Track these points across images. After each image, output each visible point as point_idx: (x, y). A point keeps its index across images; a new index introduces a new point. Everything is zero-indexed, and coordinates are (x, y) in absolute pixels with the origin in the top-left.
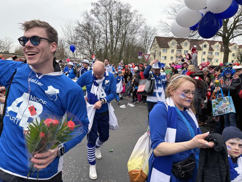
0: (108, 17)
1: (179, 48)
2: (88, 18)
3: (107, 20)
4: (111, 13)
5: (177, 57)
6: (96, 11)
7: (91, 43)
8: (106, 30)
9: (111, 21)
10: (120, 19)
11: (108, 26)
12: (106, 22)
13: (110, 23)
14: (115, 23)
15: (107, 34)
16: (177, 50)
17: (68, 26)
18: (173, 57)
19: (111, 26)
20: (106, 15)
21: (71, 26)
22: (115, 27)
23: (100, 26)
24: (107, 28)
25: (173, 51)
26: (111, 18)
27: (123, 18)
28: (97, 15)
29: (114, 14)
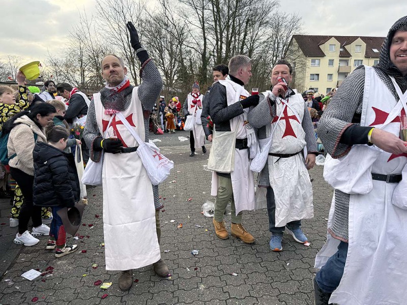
1: (345, 55)
5: (340, 74)
16: (340, 60)
18: (332, 75)
25: (331, 62)
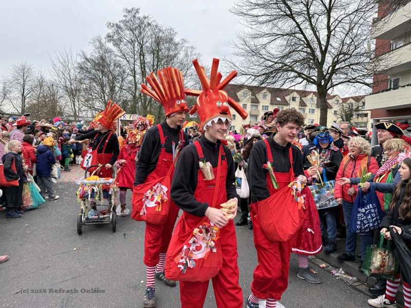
0: (137, 48)
2: (101, 48)
3: (135, 52)
4: (143, 41)
6: (115, 37)
7: (107, 90)
8: (134, 70)
9: (142, 54)
10: (158, 53)
11: (138, 63)
12: (134, 55)
13: (140, 57)
14: (149, 58)
15: (136, 75)
16: (251, 105)
17: (65, 61)
19: (143, 63)
20: (134, 45)
21: (71, 61)
22: (149, 65)
23: (124, 62)
24: (135, 66)
26: (142, 51)
27: (163, 51)
28: (117, 44)
29: (148, 44)
